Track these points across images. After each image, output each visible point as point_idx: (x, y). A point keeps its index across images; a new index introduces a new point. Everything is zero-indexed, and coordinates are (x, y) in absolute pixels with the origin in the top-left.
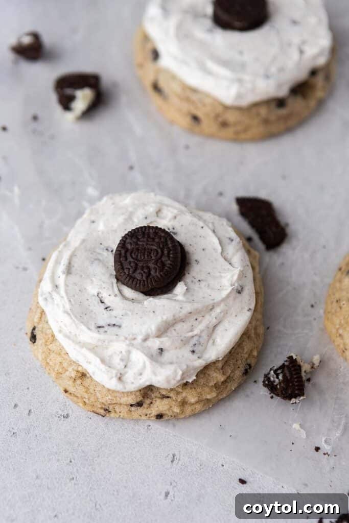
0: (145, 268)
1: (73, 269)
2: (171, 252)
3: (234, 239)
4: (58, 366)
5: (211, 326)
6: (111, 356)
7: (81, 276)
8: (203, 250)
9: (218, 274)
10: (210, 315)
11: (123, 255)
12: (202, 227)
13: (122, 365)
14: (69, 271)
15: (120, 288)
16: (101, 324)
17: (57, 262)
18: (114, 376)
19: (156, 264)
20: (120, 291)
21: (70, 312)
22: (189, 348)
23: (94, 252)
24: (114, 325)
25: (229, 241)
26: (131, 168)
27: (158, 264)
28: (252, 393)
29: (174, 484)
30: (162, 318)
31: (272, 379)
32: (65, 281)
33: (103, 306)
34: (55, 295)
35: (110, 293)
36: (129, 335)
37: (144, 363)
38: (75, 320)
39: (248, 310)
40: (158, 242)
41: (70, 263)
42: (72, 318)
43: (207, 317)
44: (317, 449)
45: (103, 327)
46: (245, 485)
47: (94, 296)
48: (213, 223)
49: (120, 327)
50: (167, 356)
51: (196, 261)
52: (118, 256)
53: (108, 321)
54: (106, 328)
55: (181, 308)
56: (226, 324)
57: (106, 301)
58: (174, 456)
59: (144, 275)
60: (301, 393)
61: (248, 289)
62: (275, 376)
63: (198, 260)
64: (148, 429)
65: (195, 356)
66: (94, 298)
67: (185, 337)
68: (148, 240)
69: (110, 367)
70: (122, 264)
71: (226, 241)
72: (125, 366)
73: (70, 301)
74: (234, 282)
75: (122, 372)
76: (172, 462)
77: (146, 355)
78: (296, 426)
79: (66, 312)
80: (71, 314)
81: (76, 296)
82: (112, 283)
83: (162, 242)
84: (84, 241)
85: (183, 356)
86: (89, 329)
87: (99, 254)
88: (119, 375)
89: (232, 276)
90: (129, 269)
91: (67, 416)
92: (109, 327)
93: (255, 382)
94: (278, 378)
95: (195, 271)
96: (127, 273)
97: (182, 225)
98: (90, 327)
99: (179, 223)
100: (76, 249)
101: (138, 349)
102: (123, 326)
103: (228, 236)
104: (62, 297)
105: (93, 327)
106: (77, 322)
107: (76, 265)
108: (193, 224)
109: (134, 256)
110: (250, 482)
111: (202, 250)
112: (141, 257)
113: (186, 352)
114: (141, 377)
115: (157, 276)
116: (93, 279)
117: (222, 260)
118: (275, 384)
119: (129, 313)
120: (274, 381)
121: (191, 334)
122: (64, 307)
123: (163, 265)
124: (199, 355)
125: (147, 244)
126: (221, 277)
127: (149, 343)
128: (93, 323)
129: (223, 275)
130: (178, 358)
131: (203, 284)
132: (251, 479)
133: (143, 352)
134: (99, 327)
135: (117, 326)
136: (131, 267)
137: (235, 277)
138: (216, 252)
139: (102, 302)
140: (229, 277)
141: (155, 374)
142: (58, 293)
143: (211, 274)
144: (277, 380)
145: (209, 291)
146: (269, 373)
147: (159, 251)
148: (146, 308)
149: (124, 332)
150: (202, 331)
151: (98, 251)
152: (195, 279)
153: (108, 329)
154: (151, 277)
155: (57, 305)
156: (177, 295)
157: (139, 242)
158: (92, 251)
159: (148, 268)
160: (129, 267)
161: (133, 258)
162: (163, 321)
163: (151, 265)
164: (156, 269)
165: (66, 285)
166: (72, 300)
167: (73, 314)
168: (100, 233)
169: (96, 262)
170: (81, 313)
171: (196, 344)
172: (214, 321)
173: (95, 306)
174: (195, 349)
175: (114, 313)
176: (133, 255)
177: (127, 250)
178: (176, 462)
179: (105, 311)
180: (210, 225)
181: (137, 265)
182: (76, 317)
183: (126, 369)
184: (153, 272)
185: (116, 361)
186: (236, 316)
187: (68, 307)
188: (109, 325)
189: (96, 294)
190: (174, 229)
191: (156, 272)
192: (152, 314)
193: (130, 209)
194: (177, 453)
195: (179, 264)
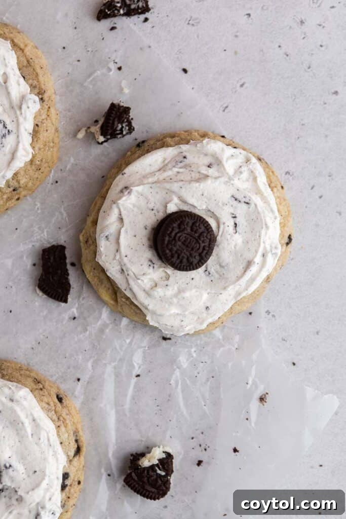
0: (194, 230)
1: (244, 265)
2: (169, 232)
3: (105, 237)
4: (283, 204)
5: (161, 172)
6: (247, 180)
7: (241, 256)
8: (135, 236)
9: (135, 209)
10: (158, 179)
11: (205, 252)
12: (126, 256)
13: (243, 169)
14: (249, 264)
15: (217, 230)
16: (245, 206)
17: (253, 280)
18: (252, 164)
19: (185, 228)
20: (219, 227)
21: (264, 226)
22: (186, 161)
23: (220, 276)
24: (236, 200)
25: (109, 237)
26: (138, 376)
27: (183, 227)
28: (143, 132)
29: (234, 90)
30: (200, 185)
31: (127, 128)
32: (256, 256)
33: (237, 220)
34: (268, 248)
35: (227, 228)
36: (229, 185)
37: (227, 162)
38: (263, 218)
39: (125, 173)
40: (175, 246)
41: (245, 271)
42: (265, 220)
43: (161, 178)
44: (120, 69)
45: (245, 202)
46: (185, 68)
47: (239, 233)
48: (114, 259)
49: (233, 196)
50: (207, 161)
51: (146, 229)
52: (209, 253)
53: (239, 205)
54: (244, 200)
55: (181, 188)
56: (148, 170)
57: (233, 224)
58: (224, 111)
59: (197, 225)
60: (113, 106)
61: (116, 190)
62: (124, 129)
63: (144, 229)
64: (233, 138)
65: (184, 154)
66: (240, 232)
67: (187, 169)
68: (182, 252)
69: (252, 172)
70: (209, 245)
71: (112, 239)
72: (241, 167)
73: (259, 236)
74: (127, 196)
75: (245, 164)
76: (227, 107)
77: (223, 166)
78: (126, 91)
79: (267, 227)
80: (264, 224)
81: (253, 239)
82: (221, 236)
83: (172, 245)
84: (225, 288)
85: (194, 157)
86: (256, 205)
87: (217, 272)
88: (248, 163)
89: (126, 200)
90: (206, 237)
91: (287, 173)
92: (241, 200)
93: (136, 139)
94: (122, 127)
95: (152, 219)
96: (209, 234)
97: (142, 265)
98: (254, 207)
99: (143, 268)
100: (234, 282)
101: (227, 174)
102: (230, 195)
103: (108, 243)
104: (264, 242)
105: (253, 206)
106: (262, 215)
107: (241, 267)
108: (132, 262)
109: (198, 245)
110: (180, 68)
111: (137, 236)
112: (193, 241)
113: (191, 159)
114: (233, 154)
115: (189, 218)
116: (233, 248)
117: (126, 221)
118: (127, 123)
119: (220, 204)
120: (126, 126)
121: (181, 170)
122: (266, 233)
123: (179, 226)
124: (181, 154)
125: (184, 250)
126: (134, 206)
127: (216, 174)
128: (251, 209)
129: (131, 206)
130: (199, 157)
131: (151, 206)
132: (178, 70)
133: (225, 169)
134: (247, 203)
135: (234, 198)
136: (204, 237)
137: (124, 198)
138: (126, 229)
139: (236, 224)
140: (129, 201)
141: (223, 150)
142: (265, 248)
143: (140, 212)
144: (124, 125)
145: (150, 197)
146: (127, 134)
147: (177, 238)
148: (206, 202)
149: (232, 191)
150: (170, 169)
151: (217, 276)
152: (155, 214)
153: (242, 198)
154: (193, 221)
155: (269, 238)
156: (176, 205)
157: (189, 255)
158: (221, 276)
159: (192, 230)
160: (205, 238)
161: (199, 244)
162: (201, 183)
163: (189, 230)
164: (187, 224)
165: (256, 252)
166: (258, 237)
167: (262, 223)
168: (209, 290)
169: (223, 264)
170: (256, 222)
171: (180, 162)
172: (157, 174)
173: (243, 225)
174: (182, 159)
175: (232, 210)
176: (198, 247)
177: (200, 255)
178: (225, 106)
179: (237, 215)
180: (118, 257)
181: (199, 237)
182: (261, 219)
183: (241, 165)
184: (190, 224)
185: (245, 175)
186: (137, 172)
187: (263, 232)
188: (240, 201)
189: (237, 233)
190: (150, 265)
191: (188, 222)
192: (205, 194)
193: (175, 300)
194: (221, 111)
195: (164, 225)
